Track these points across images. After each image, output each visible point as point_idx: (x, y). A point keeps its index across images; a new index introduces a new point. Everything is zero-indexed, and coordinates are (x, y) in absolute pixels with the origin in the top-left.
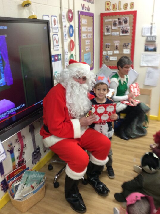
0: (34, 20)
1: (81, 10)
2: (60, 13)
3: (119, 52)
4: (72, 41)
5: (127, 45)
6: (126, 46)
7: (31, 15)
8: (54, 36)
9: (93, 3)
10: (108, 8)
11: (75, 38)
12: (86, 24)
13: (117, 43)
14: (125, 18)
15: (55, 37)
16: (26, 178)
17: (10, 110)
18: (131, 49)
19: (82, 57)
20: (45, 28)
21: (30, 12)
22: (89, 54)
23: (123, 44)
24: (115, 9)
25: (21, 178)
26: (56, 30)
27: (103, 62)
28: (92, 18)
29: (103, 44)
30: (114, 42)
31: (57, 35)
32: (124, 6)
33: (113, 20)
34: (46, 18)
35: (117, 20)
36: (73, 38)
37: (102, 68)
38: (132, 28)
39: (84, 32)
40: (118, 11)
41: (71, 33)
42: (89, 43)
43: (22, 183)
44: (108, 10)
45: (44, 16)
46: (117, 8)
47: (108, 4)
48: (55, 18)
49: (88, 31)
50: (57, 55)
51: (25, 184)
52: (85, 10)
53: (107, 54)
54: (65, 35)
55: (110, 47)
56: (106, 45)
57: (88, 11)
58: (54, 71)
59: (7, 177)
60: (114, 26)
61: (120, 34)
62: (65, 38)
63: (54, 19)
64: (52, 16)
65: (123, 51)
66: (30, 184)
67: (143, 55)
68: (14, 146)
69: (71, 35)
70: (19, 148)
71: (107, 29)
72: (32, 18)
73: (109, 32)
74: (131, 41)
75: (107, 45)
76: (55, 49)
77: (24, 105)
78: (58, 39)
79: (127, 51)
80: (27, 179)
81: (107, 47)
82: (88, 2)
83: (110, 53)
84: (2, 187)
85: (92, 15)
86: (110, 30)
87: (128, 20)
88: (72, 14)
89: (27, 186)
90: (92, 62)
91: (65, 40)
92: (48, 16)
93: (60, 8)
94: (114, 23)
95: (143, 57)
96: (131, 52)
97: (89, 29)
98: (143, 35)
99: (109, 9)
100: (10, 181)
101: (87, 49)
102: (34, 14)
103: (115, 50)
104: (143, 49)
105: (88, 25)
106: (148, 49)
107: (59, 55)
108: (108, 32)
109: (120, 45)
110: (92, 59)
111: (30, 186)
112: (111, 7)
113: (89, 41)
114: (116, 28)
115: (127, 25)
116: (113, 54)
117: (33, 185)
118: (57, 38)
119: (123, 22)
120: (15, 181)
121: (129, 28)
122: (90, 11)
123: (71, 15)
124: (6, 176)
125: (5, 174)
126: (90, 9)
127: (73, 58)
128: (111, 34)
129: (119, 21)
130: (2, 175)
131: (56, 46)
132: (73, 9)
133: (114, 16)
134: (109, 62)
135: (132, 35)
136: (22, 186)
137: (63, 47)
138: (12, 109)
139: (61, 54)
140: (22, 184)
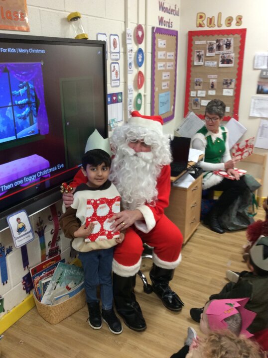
0: (83, 41)
1: (157, 25)
2: (124, 30)
3: (216, 92)
4: (140, 73)
5: (229, 82)
6: (227, 84)
7: (80, 33)
8: (113, 65)
9: (177, 15)
10: (201, 23)
11: (146, 69)
12: (165, 47)
13: (213, 79)
14: (227, 40)
15: (114, 67)
16: (59, 274)
17: (42, 171)
18: (235, 88)
19: (156, 99)
20: (99, 53)
21: (79, 29)
22: (168, 94)
23: (222, 80)
24: (212, 25)
25: (52, 273)
26: (117, 56)
27: (189, 108)
28: (175, 38)
29: (191, 79)
30: (209, 76)
31: (118, 63)
32: (226, 21)
33: (209, 42)
34: (101, 38)
35: (215, 42)
36: (142, 69)
37: (188, 117)
38: (238, 56)
39: (161, 60)
40: (216, 28)
41: (140, 60)
42: (167, 78)
43: (53, 280)
44: (200, 26)
45: (99, 35)
46: (216, 23)
47: (201, 17)
48: (116, 37)
49: (168, 58)
50: (116, 95)
51: (57, 283)
52: (165, 25)
53: (197, 95)
54: (130, 64)
55: (202, 85)
56: (195, 81)
57: (169, 27)
58: (110, 118)
59: (32, 270)
60: (209, 51)
61: (218, 64)
62: (130, 68)
63: (114, 39)
64: (111, 35)
65: (222, 92)
66: (66, 284)
67: (255, 99)
68: (46, 226)
69: (139, 64)
70: (53, 230)
71: (198, 56)
72: (81, 38)
73: (201, 60)
74: (236, 77)
75: (197, 82)
76: (113, 85)
77: (62, 166)
78: (118, 70)
79: (229, 92)
80: (61, 275)
81: (197, 85)
82: (170, 13)
83: (202, 93)
84: (24, 284)
85: (175, 34)
86: (203, 57)
87: (232, 42)
88: (143, 32)
89: (60, 285)
90: (172, 107)
91: (129, 72)
92: (105, 34)
93: (123, 23)
94: (209, 46)
95: (255, 103)
96: (235, 93)
97: (169, 56)
98: (255, 67)
99: (203, 26)
100: (37, 276)
101: (164, 86)
102: (84, 32)
103: (210, 89)
104: (255, 89)
105: (167, 49)
106: (262, 89)
107: (119, 93)
108: (199, 61)
109: (218, 83)
110: (173, 102)
111: (66, 286)
112: (205, 22)
113: (169, 74)
114: (213, 54)
115: (229, 50)
116: (206, 95)
117: (70, 286)
118: (117, 68)
119: (225, 46)
120: (43, 277)
121: (233, 55)
122: (172, 27)
123: (140, 33)
124: (30, 269)
125: (29, 266)
126: (173, 24)
127: (141, 99)
128: (204, 63)
129: (218, 43)
130: (24, 267)
131: (115, 80)
132: (144, 24)
133: (211, 36)
134: (198, 108)
135: (237, 66)
136: (53, 285)
137: (126, 82)
138: (46, 169)
139: (121, 93)
140: (53, 282)
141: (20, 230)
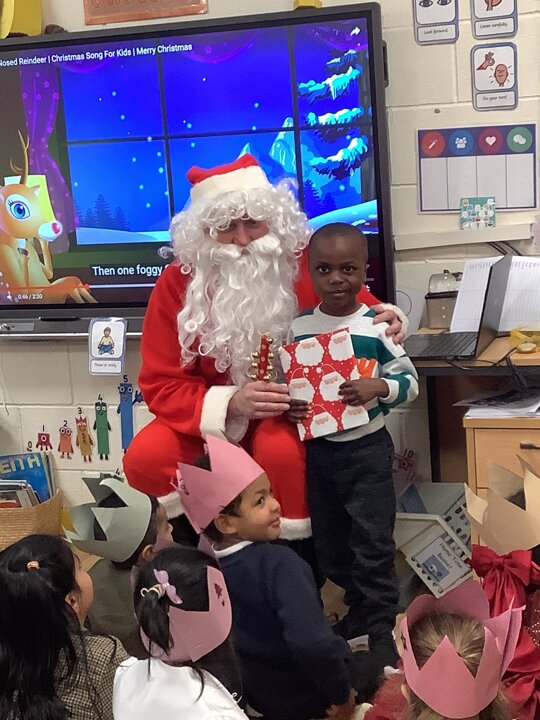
15: (489, 57)
26: (501, 25)
78: (509, 63)
131: (496, 91)
139: (527, 127)
141: (104, 348)
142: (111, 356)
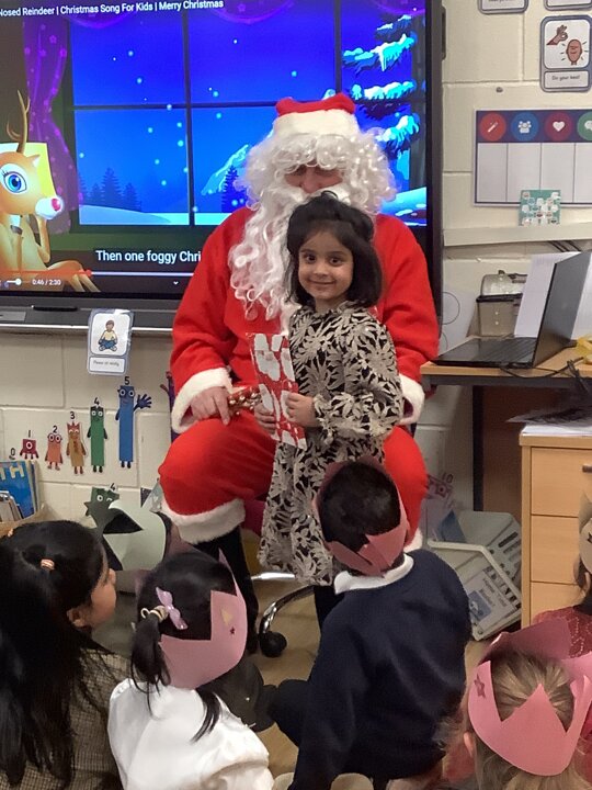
15: (561, 31)
31: (585, 18)
78: (583, 41)
107: (583, 111)
131: (567, 70)
141: (105, 344)
142: (114, 353)
